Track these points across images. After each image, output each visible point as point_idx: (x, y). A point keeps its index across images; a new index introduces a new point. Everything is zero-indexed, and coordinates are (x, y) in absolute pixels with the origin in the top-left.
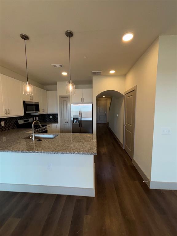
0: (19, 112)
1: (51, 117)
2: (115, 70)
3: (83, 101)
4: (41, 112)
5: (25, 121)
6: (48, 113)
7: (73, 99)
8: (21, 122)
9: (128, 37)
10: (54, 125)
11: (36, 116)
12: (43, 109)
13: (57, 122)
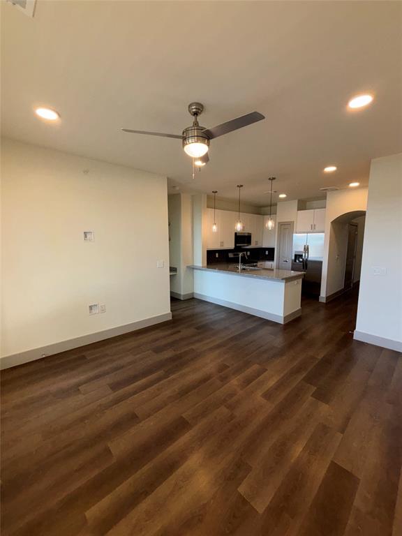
0: (230, 245)
1: (267, 253)
2: (359, 182)
3: (313, 229)
4: (253, 246)
5: (234, 255)
6: (264, 247)
7: (298, 226)
8: (231, 255)
9: (330, 169)
10: (268, 264)
11: (247, 250)
12: (256, 242)
13: (273, 260)
